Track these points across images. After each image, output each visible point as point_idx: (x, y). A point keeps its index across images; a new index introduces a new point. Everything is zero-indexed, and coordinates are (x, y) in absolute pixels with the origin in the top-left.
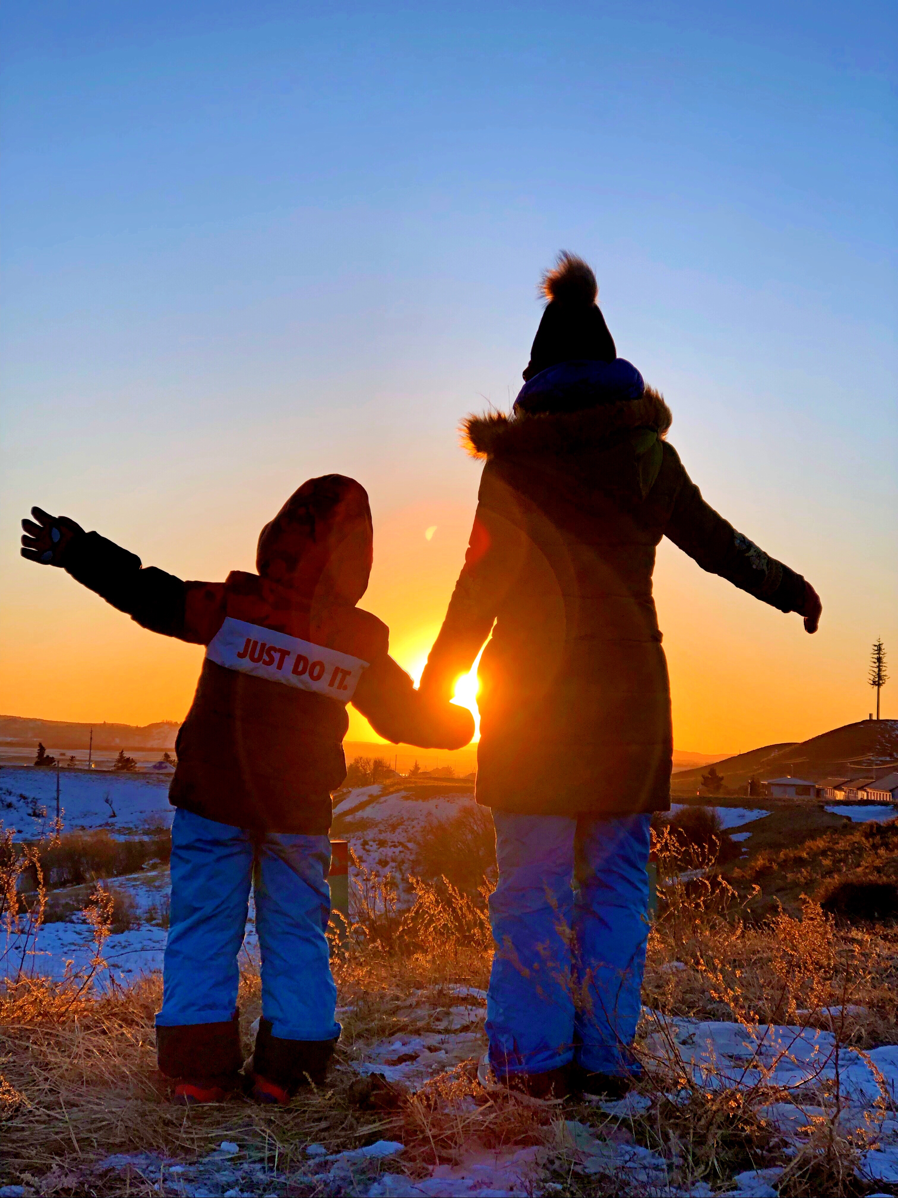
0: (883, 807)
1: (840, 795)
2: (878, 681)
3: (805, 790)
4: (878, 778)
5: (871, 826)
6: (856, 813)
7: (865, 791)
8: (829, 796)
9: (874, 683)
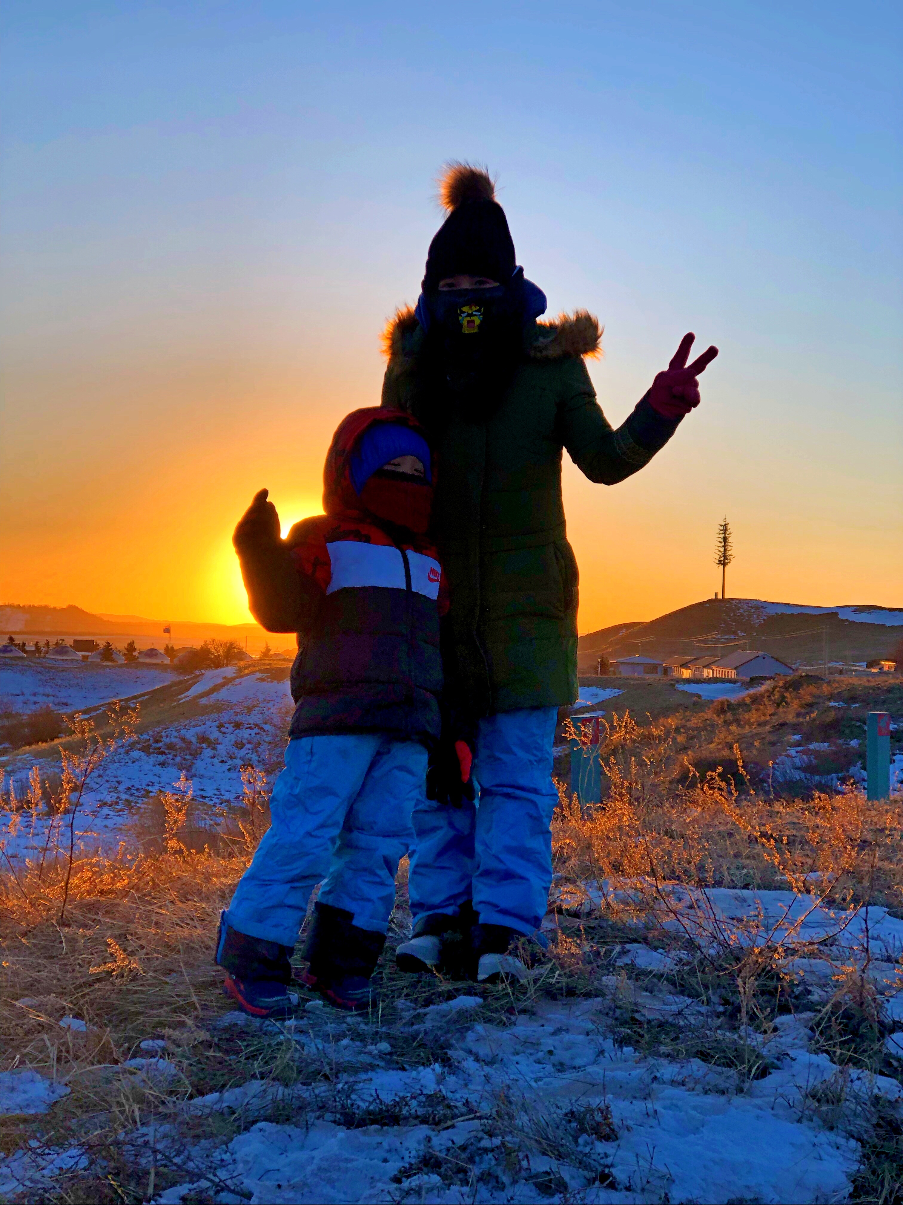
0: (732, 685)
1: (686, 673)
2: (724, 561)
3: (653, 668)
4: (723, 656)
5: (722, 703)
6: (705, 691)
7: (711, 668)
8: (675, 674)
9: (720, 562)
